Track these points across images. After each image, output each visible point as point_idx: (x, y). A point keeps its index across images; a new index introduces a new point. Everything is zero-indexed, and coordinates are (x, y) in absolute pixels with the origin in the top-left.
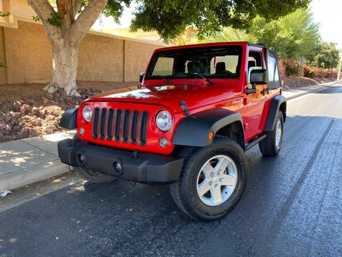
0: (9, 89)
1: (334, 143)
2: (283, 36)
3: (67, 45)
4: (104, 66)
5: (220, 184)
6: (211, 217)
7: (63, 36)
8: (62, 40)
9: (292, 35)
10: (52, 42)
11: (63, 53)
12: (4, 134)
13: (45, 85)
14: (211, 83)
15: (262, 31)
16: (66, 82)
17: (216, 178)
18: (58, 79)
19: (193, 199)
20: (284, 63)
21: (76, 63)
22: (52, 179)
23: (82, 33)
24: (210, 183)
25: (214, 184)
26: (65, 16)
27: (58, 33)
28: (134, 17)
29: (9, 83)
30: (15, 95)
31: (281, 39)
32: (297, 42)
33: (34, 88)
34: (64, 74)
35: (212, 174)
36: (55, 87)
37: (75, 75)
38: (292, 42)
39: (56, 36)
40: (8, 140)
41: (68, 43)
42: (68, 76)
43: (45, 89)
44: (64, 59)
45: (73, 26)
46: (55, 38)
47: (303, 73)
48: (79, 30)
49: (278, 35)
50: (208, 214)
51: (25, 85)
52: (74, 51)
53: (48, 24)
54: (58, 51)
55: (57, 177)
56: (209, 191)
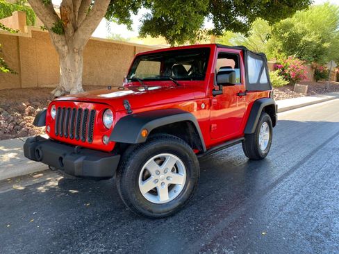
0: (21, 93)
1: (333, 149)
2: (310, 40)
3: (71, 52)
4: (115, 71)
5: (167, 183)
6: (154, 214)
7: (67, 44)
8: (66, 47)
9: (320, 38)
10: (58, 50)
11: (67, 59)
12: (5, 133)
13: (52, 89)
14: (178, 85)
15: (286, 35)
16: (71, 86)
17: (162, 176)
18: (64, 83)
19: (134, 195)
20: (312, 68)
21: (81, 69)
22: (34, 174)
23: (84, 40)
24: (156, 181)
25: (160, 182)
26: (68, 25)
27: (62, 40)
28: (141, 24)
29: (23, 87)
30: (24, 97)
31: (307, 43)
32: (326, 45)
33: (44, 92)
34: (69, 78)
35: (158, 173)
36: (61, 91)
37: (80, 79)
38: (319, 45)
39: (61, 43)
40: (7, 138)
41: (72, 50)
42: (73, 80)
43: (53, 92)
44: (69, 64)
45: (76, 34)
46: (60, 45)
47: (335, 78)
48: (81, 37)
49: (304, 38)
50: (151, 211)
51: (37, 89)
52: (77, 57)
53: (52, 33)
54: (63, 57)
55: (38, 173)
56: (156, 188)
